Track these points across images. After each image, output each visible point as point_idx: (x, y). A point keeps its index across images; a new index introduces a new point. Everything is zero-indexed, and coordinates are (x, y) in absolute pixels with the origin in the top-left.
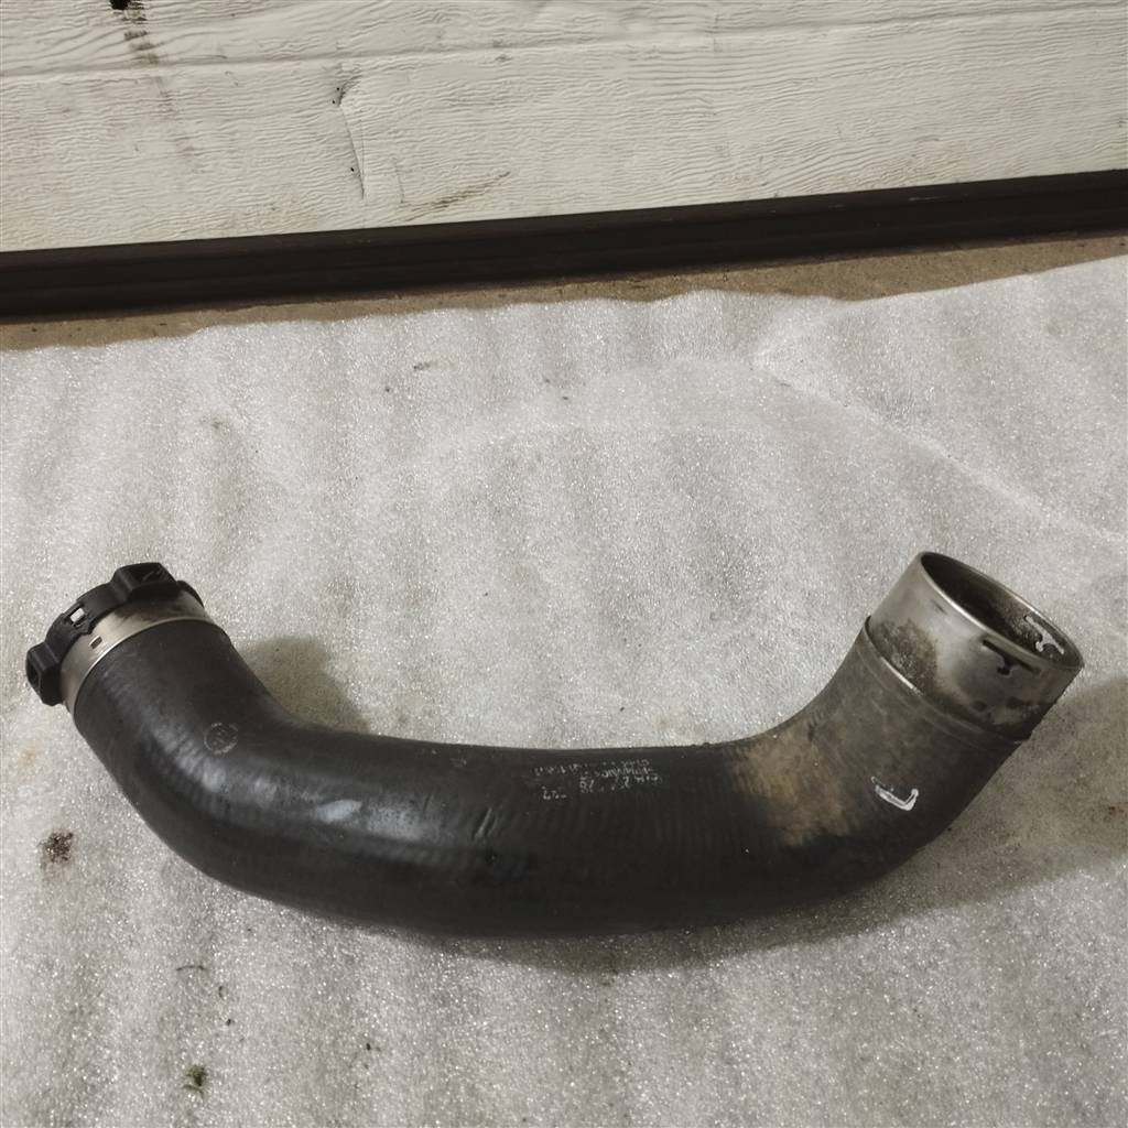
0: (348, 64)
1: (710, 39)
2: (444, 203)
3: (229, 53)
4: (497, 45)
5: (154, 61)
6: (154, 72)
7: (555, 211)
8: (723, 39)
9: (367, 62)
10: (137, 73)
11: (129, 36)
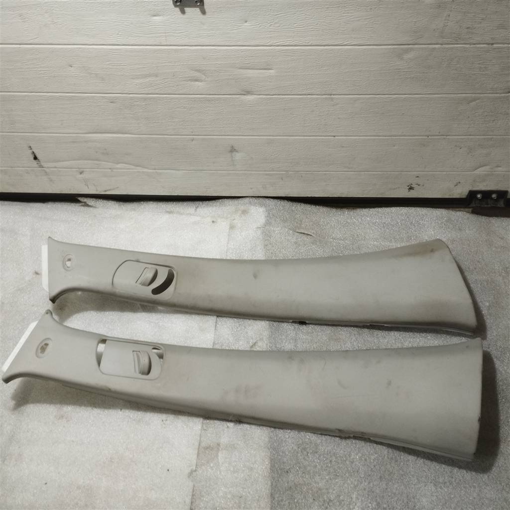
0: (82, 170)
1: (154, 171)
2: (106, 191)
3: (58, 167)
4: (110, 169)
5: (43, 167)
6: (43, 169)
7: (130, 193)
8: (157, 171)
9: (85, 170)
10: (40, 169)
11: (38, 164)
